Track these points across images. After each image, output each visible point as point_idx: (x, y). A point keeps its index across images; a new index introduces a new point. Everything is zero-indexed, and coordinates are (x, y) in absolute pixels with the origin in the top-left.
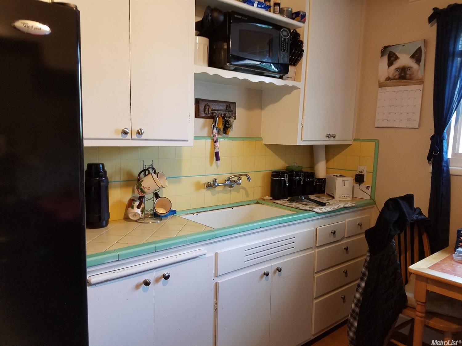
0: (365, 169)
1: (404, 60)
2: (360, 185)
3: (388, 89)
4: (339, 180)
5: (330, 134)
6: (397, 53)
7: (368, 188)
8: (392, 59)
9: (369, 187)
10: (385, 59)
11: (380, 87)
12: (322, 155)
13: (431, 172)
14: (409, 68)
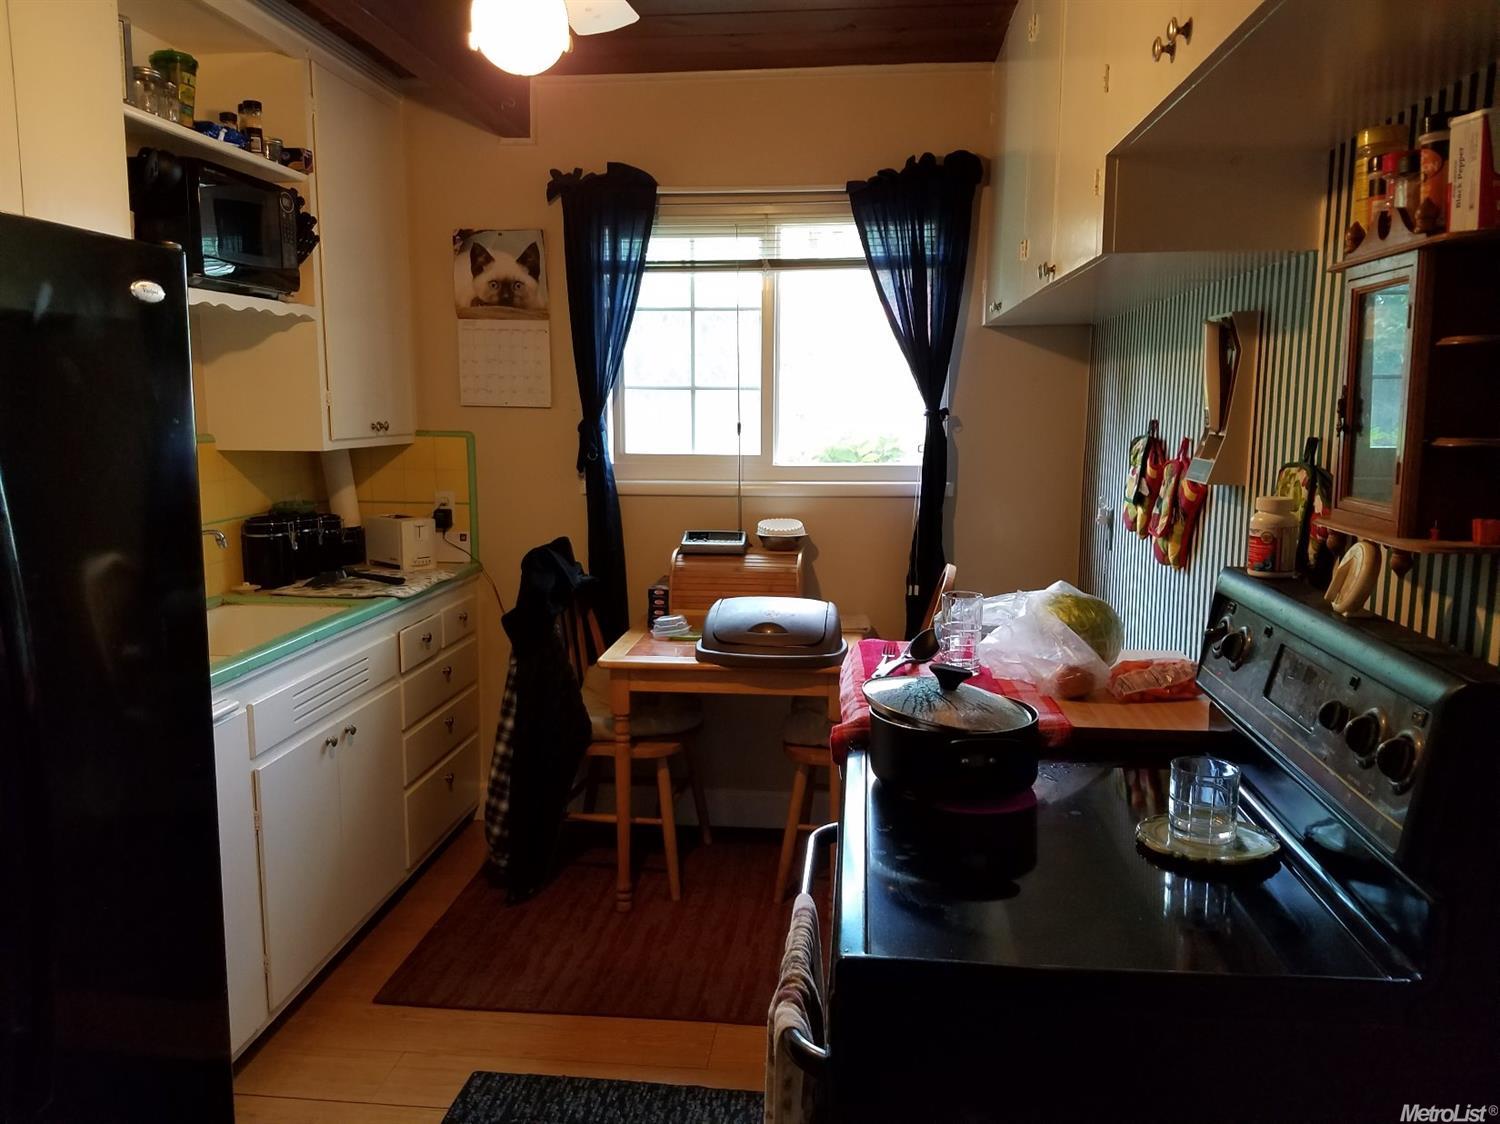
0: (452, 496)
1: (505, 265)
2: (444, 534)
3: (480, 323)
4: (407, 527)
5: (379, 423)
6: (488, 250)
7: (463, 537)
8: (481, 259)
9: (465, 535)
10: (465, 262)
11: (460, 318)
12: (346, 471)
13: (585, 492)
14: (518, 283)
